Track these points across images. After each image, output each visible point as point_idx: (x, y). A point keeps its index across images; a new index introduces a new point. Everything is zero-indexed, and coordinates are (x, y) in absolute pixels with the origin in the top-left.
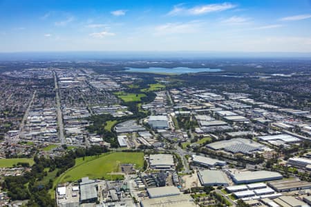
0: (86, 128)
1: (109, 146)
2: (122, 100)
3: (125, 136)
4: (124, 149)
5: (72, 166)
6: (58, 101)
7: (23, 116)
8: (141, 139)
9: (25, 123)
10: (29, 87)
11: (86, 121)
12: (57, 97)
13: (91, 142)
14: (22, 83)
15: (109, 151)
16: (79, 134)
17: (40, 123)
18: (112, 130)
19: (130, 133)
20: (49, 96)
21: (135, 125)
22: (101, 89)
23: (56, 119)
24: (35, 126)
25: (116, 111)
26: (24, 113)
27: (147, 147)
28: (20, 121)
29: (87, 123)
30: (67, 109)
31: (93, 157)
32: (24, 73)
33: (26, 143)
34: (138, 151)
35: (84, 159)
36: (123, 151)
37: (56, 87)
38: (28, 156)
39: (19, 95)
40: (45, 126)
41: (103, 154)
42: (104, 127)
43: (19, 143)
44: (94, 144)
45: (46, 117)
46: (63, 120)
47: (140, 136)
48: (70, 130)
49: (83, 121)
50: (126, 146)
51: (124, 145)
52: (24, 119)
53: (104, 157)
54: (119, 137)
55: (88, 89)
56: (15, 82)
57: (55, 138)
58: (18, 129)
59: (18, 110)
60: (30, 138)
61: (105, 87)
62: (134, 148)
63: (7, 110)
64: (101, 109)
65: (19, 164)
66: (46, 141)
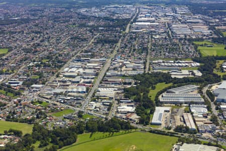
0: (125, 90)
1: (137, 121)
2: (200, 54)
3: (168, 109)
4: (153, 128)
5: (69, 144)
6: (117, 49)
7: (61, 66)
8: (188, 117)
9: (58, 76)
10: (93, 29)
11: (131, 80)
12: (119, 44)
13: (118, 112)
14: (91, 23)
15: (132, 128)
16: (111, 98)
17: (74, 77)
18: (157, 97)
19: (178, 104)
20: (109, 42)
22: (182, 36)
23: (97, 75)
24: (65, 82)
25: (180, 69)
26: (65, 63)
27: (187, 130)
28: (53, 73)
29: (130, 84)
30: (119, 61)
31: (108, 133)
32: (102, 10)
33: (41, 103)
34: (172, 135)
35: (91, 136)
36: (151, 132)
37: (127, 31)
38: (29, 122)
39: (76, 38)
40: (78, 82)
41: (121, 131)
42: (148, 92)
43: (32, 102)
44: (118, 115)
45: (87, 71)
46: (105, 74)
47: (190, 111)
48: (103, 91)
49: (127, 81)
50: (160, 124)
51: (158, 122)
52: (60, 71)
53: (121, 136)
54: (157, 108)
55: (164, 35)
56: (84, 22)
57: (78, 100)
58: (43, 83)
59: (60, 58)
60: (49, 97)
62: (170, 128)
63: (48, 57)
64: (162, 65)
65: (11, 131)
66: (64, 103)
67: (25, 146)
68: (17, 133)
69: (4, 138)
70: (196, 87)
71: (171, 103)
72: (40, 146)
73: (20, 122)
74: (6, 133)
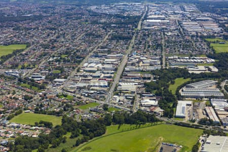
0: (146, 84)
1: (161, 114)
2: (213, 50)
3: (190, 102)
4: (179, 121)
5: (99, 135)
6: (131, 45)
7: (80, 62)
8: (210, 110)
9: (78, 71)
10: (106, 26)
11: (150, 75)
12: (133, 41)
13: (141, 105)
14: (103, 20)
15: (157, 120)
16: (133, 92)
17: (94, 72)
18: (177, 91)
19: (199, 99)
20: (123, 38)
21: (214, 87)
22: (194, 33)
23: (116, 70)
24: (86, 76)
25: (196, 64)
26: (84, 58)
27: (211, 123)
28: (74, 68)
29: (149, 78)
30: (135, 58)
31: (135, 125)
32: (112, 8)
33: (65, 96)
34: (197, 127)
35: (119, 128)
36: (176, 124)
37: (139, 27)
38: (58, 114)
39: (91, 34)
40: (99, 77)
41: (147, 124)
42: (168, 86)
43: (57, 96)
44: (143, 108)
45: (106, 66)
46: (124, 69)
47: (211, 105)
48: (124, 86)
49: (146, 76)
50: (184, 117)
51: (182, 115)
52: (80, 66)
53: (147, 128)
54: (179, 102)
55: (176, 33)
56: (96, 19)
57: (101, 94)
58: (65, 78)
59: (78, 54)
60: (73, 91)
61: (199, 29)
62: (194, 121)
63: (67, 53)
64: (178, 61)
65: (41, 122)
66: (88, 96)
67: (58, 137)
68: (48, 125)
69: (36, 130)
70: (214, 82)
71: (192, 97)
72: (71, 137)
73: (48, 114)
74: (36, 124)
